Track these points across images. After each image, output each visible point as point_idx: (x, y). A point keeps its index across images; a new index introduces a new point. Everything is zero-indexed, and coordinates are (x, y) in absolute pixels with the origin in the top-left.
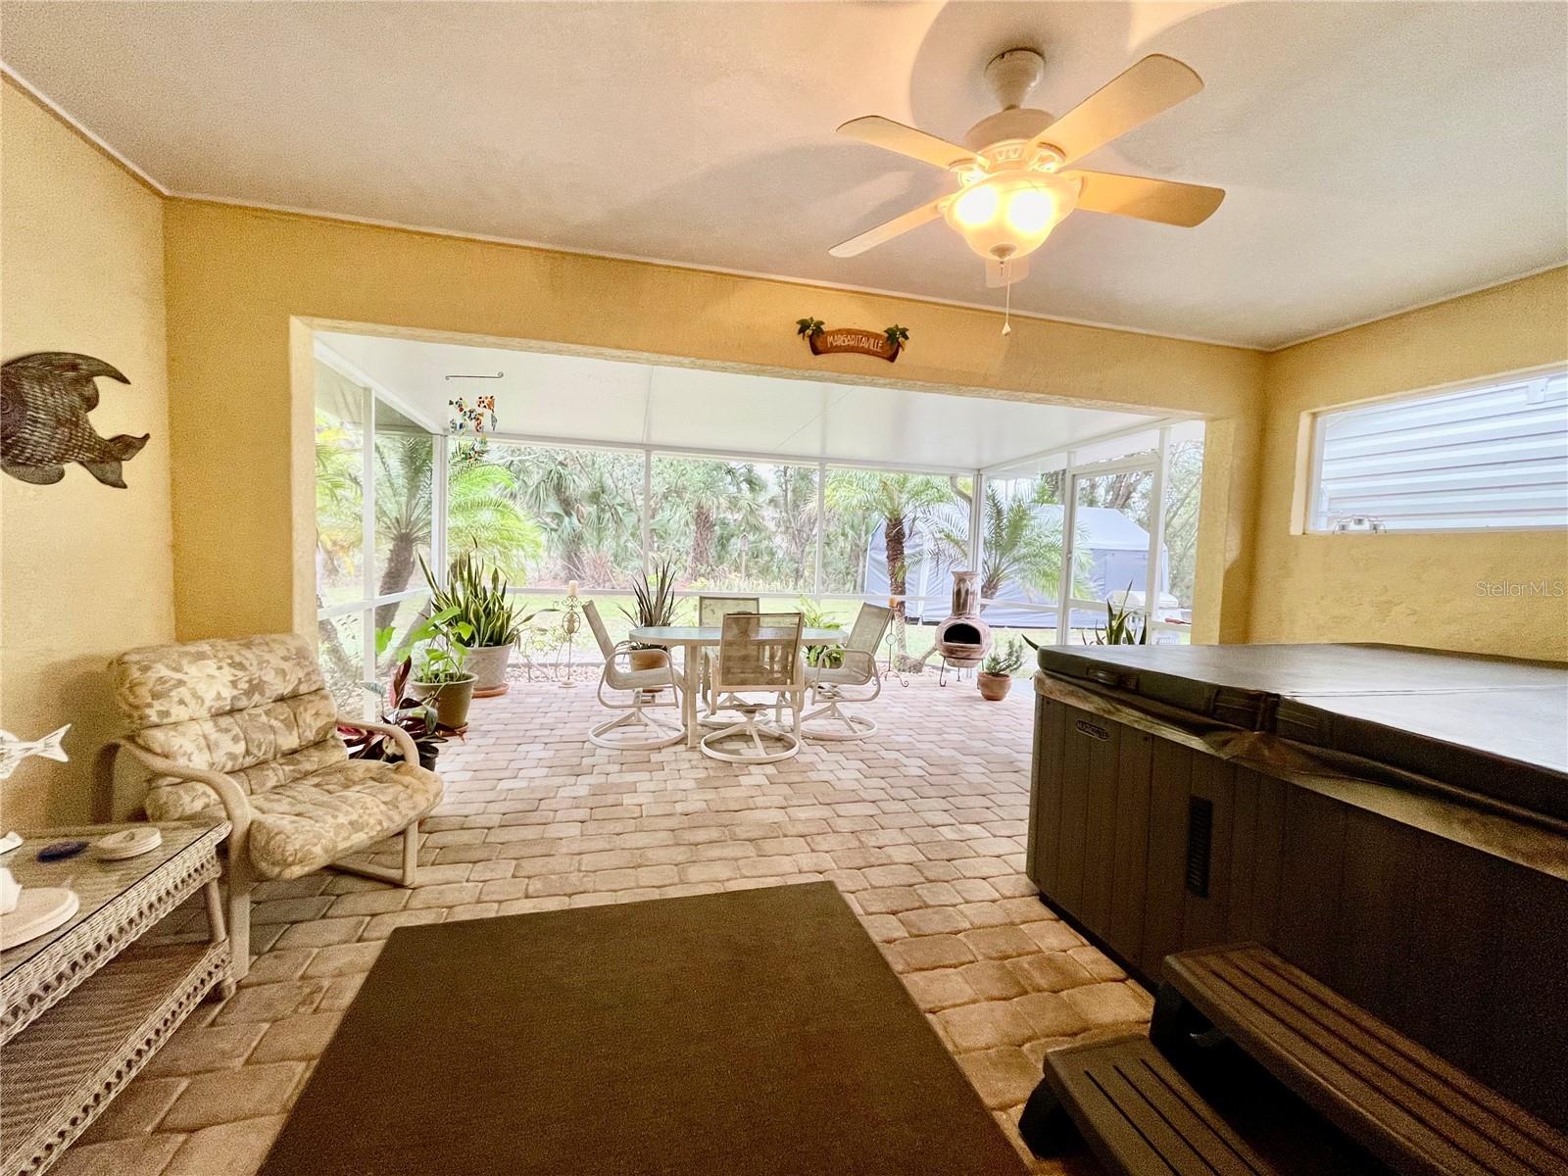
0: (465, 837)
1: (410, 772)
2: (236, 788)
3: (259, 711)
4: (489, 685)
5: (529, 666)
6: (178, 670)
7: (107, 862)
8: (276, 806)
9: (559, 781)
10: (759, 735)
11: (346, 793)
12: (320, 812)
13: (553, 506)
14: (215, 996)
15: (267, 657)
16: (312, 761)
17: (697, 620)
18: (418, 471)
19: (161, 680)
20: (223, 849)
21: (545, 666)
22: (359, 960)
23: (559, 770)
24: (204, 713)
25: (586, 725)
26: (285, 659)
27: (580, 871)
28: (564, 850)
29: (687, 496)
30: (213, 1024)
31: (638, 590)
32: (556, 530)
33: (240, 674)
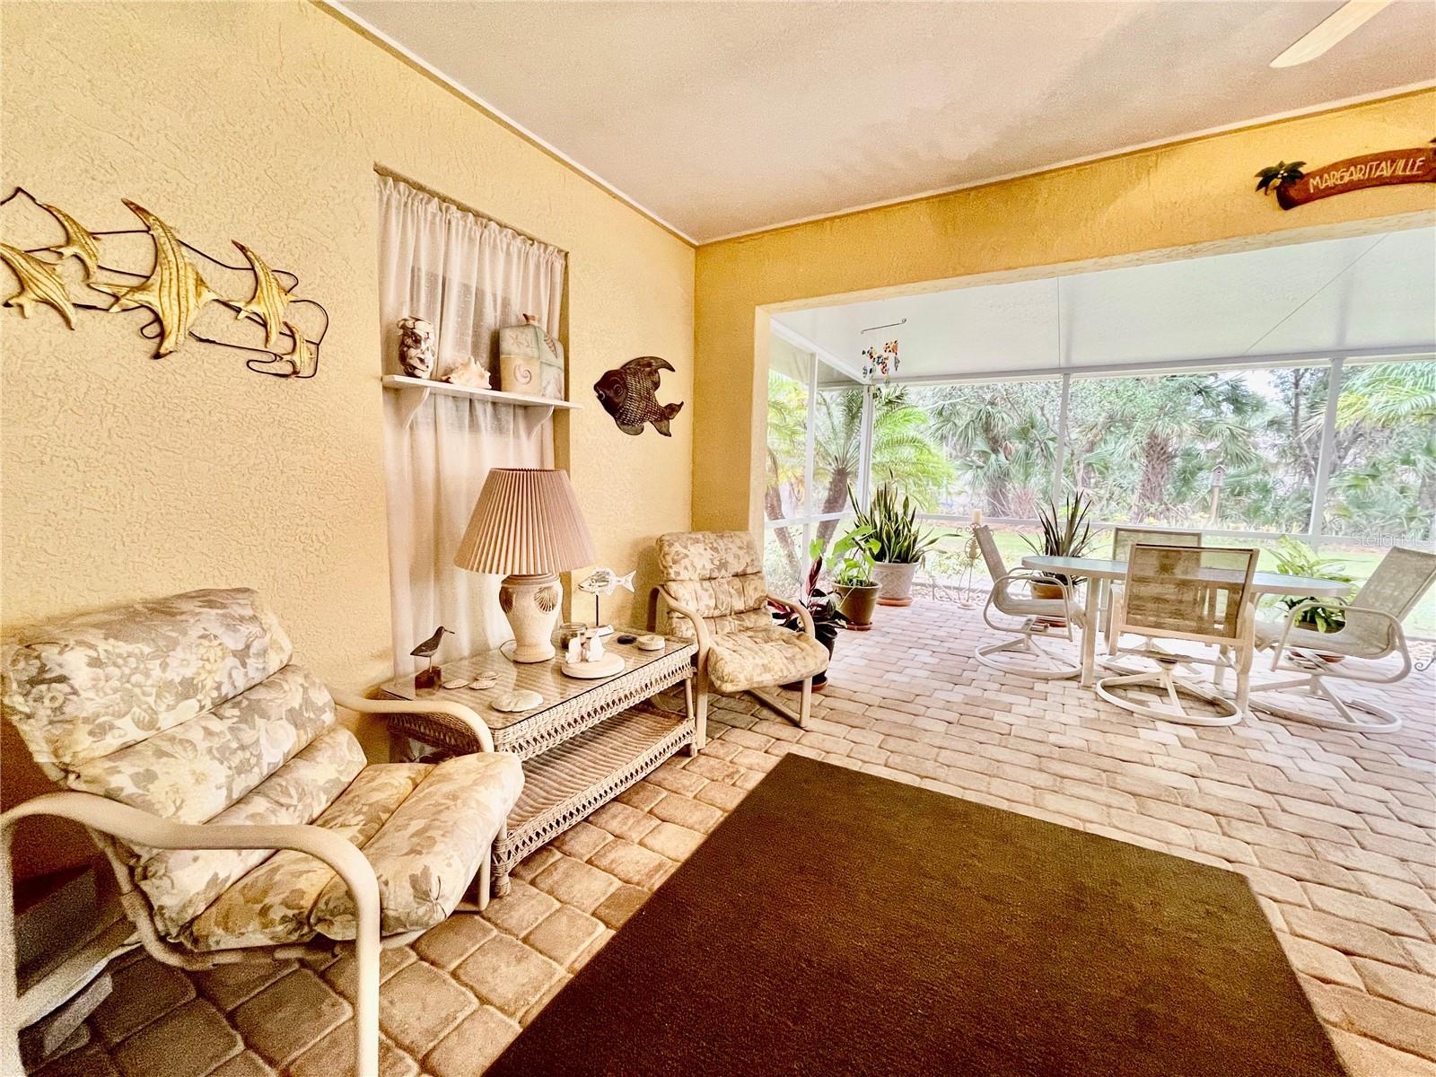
0: (851, 707)
1: (807, 641)
2: (704, 627)
3: (724, 581)
4: (896, 596)
5: (934, 586)
6: (686, 547)
7: (642, 650)
8: (727, 645)
9: (937, 684)
10: (1177, 692)
11: (764, 645)
12: (745, 652)
13: (981, 444)
14: (685, 752)
15: (731, 546)
16: (750, 620)
17: (1111, 555)
18: (853, 418)
19: (677, 553)
20: (694, 659)
21: (949, 588)
22: (762, 763)
23: (941, 676)
24: (696, 577)
25: (975, 644)
26: (740, 548)
27: (936, 761)
28: (926, 740)
29: (1138, 425)
30: (684, 768)
31: (1045, 521)
32: (982, 468)
33: (716, 555)
